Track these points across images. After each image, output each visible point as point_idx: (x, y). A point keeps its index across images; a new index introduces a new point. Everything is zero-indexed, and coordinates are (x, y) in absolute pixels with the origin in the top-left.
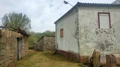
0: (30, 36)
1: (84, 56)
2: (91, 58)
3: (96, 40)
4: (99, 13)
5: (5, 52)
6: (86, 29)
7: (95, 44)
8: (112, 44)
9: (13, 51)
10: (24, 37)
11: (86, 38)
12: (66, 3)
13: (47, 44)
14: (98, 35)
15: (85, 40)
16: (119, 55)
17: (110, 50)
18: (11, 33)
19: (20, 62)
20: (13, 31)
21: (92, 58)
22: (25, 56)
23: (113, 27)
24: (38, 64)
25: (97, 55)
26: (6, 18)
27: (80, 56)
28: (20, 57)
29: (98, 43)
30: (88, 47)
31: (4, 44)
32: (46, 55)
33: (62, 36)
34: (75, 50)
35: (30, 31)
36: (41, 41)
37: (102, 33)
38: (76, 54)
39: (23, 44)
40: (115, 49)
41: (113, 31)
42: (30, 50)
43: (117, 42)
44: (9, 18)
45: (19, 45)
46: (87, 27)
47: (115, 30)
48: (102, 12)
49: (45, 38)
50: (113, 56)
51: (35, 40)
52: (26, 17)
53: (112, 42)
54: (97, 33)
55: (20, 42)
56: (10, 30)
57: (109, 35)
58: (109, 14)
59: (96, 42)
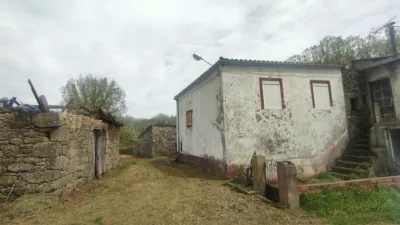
0: (122, 125)
1: (233, 166)
2: (248, 170)
3: (256, 131)
4: (261, 80)
5: (67, 160)
6: (237, 110)
7: (255, 141)
8: (287, 140)
9: (85, 159)
10: (110, 128)
11: (238, 128)
12: (197, 58)
13: (160, 141)
14: (261, 122)
15: (236, 132)
16: (301, 162)
17: (285, 152)
18: (80, 119)
19: (100, 182)
20: (86, 115)
21: (251, 168)
22: (112, 169)
23: (288, 107)
24: (140, 186)
25: (260, 163)
26: (71, 87)
27: (226, 166)
28: (100, 172)
29: (261, 138)
30: (241, 146)
31: (65, 144)
32: (157, 165)
33: (189, 126)
34: (217, 154)
35: (124, 115)
36: (146, 137)
37: (267, 117)
38: (218, 162)
39: (108, 142)
40: (294, 150)
41: (288, 113)
42: (124, 156)
43: (296, 134)
44: (78, 88)
45: (100, 144)
46: (239, 107)
47: (293, 113)
48: (267, 77)
49: (156, 130)
50: (289, 163)
51: (135, 135)
52: (116, 87)
53: (288, 136)
54: (259, 118)
55: (100, 139)
56: (78, 113)
57: (282, 122)
58: (280, 80)
59: (257, 136)
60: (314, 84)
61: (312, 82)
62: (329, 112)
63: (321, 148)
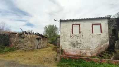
3: (70, 40)
4: (73, 25)
7: (69, 43)
8: (80, 44)
11: (64, 39)
14: (72, 37)
16: (85, 51)
17: (79, 47)
23: (82, 33)
30: (64, 44)
37: (74, 36)
40: (83, 47)
41: (81, 35)
43: (84, 42)
47: (84, 35)
48: (75, 24)
53: (81, 42)
57: (79, 38)
58: (79, 25)
59: (70, 42)
60: (93, 25)
61: (92, 25)
62: (100, 35)
63: (94, 47)
